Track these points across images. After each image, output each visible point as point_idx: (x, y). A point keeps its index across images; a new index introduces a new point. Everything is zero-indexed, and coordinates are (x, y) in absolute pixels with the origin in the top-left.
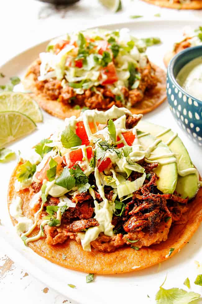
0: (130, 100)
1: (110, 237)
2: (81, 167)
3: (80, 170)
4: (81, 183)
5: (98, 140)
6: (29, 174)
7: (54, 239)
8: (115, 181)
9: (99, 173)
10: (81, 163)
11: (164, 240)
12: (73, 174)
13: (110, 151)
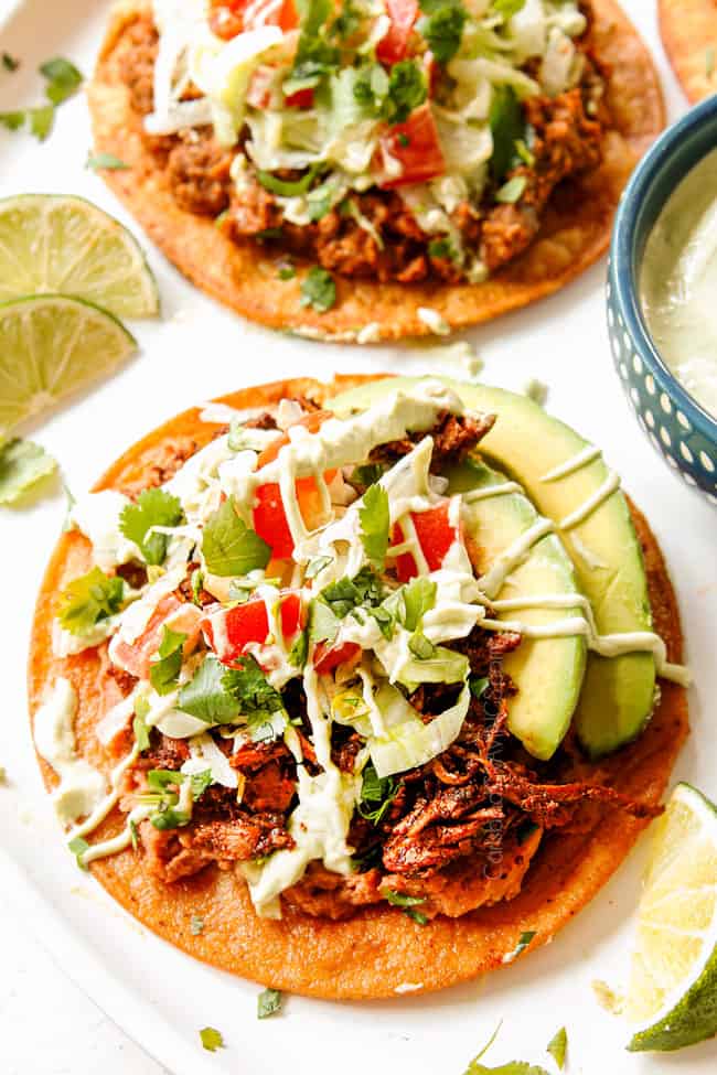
0: (483, 252)
1: (340, 875)
2: (261, 663)
3: (258, 671)
4: (259, 707)
5: (323, 567)
6: (99, 610)
7: (167, 868)
8: (367, 714)
9: (319, 680)
10: (261, 651)
11: (508, 899)
12: (233, 687)
13: (356, 616)
